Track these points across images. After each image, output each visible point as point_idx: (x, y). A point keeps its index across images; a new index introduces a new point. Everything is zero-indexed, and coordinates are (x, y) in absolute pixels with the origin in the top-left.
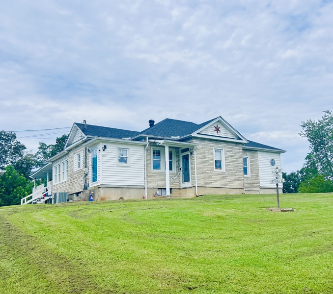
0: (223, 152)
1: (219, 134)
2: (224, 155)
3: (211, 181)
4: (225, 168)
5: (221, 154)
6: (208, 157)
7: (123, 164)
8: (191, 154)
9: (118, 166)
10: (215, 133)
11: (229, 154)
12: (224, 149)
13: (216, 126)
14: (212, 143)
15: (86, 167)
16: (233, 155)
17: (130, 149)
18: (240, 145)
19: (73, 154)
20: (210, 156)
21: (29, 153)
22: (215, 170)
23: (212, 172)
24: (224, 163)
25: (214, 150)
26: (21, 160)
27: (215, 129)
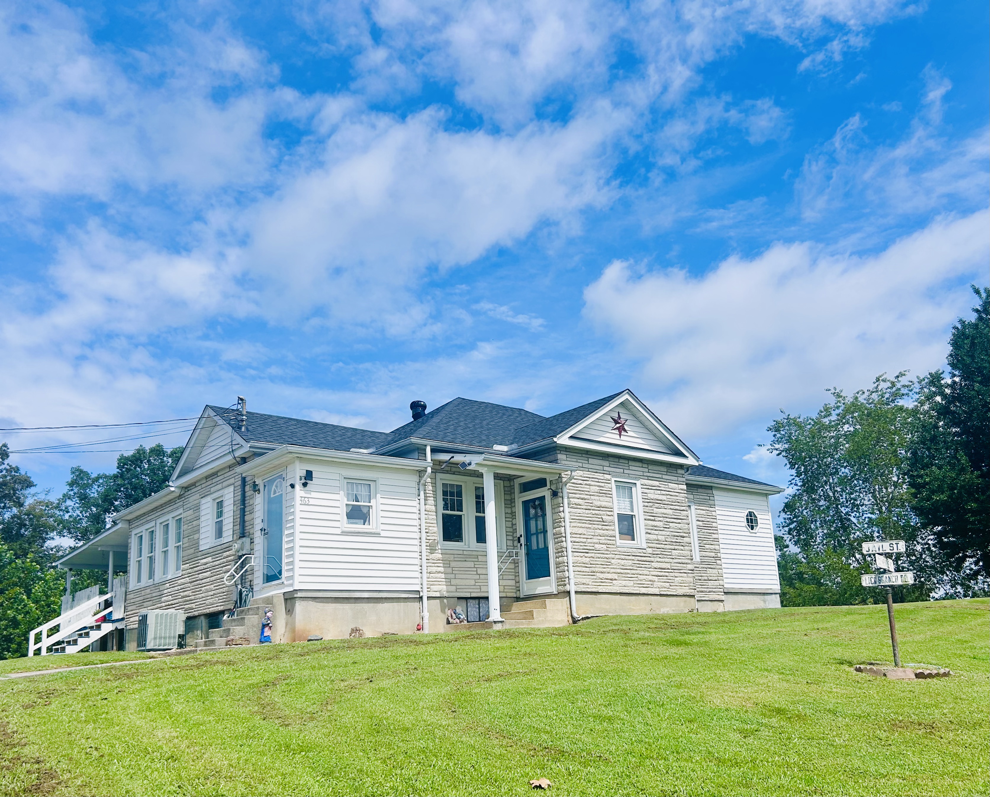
0: (637, 492)
1: (625, 440)
2: (640, 500)
3: (610, 576)
4: (644, 536)
5: (631, 497)
6: (598, 503)
7: (359, 527)
8: (555, 494)
9: (344, 533)
10: (613, 437)
11: (652, 495)
12: (638, 483)
13: (616, 416)
14: (606, 463)
15: (243, 535)
16: (664, 498)
17: (380, 481)
18: (680, 471)
19: (197, 496)
20: (603, 501)
21: (42, 497)
22: (619, 542)
23: (612, 549)
24: (643, 522)
25: (613, 485)
26: (19, 518)
27: (613, 424)
